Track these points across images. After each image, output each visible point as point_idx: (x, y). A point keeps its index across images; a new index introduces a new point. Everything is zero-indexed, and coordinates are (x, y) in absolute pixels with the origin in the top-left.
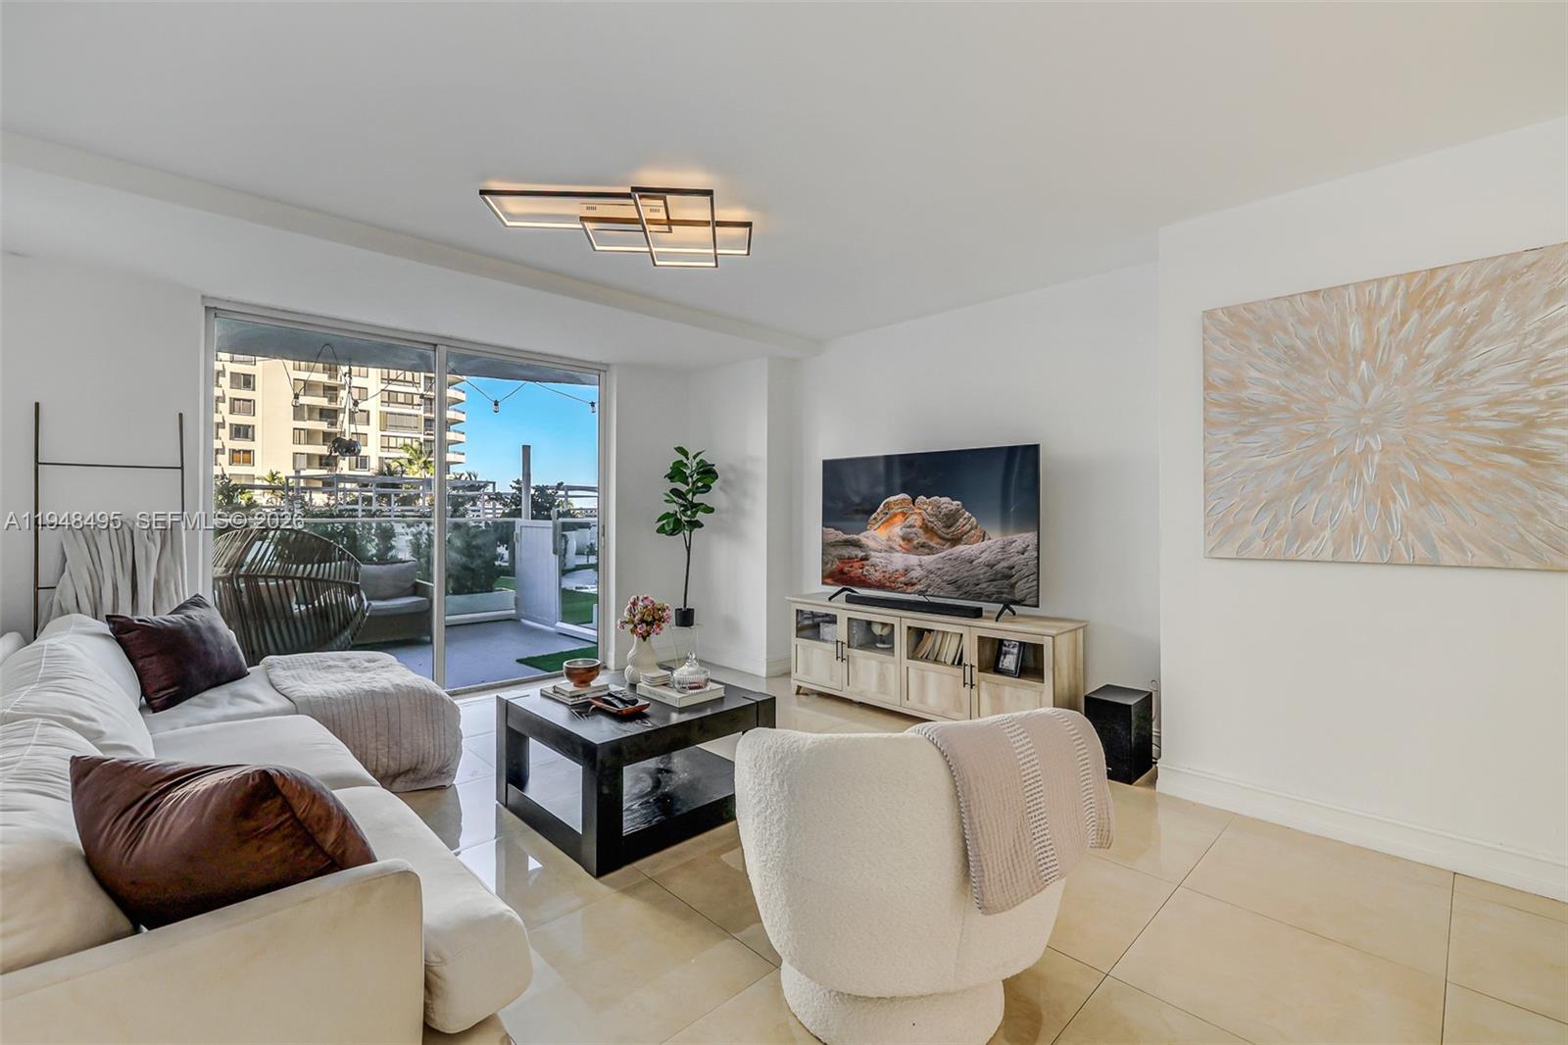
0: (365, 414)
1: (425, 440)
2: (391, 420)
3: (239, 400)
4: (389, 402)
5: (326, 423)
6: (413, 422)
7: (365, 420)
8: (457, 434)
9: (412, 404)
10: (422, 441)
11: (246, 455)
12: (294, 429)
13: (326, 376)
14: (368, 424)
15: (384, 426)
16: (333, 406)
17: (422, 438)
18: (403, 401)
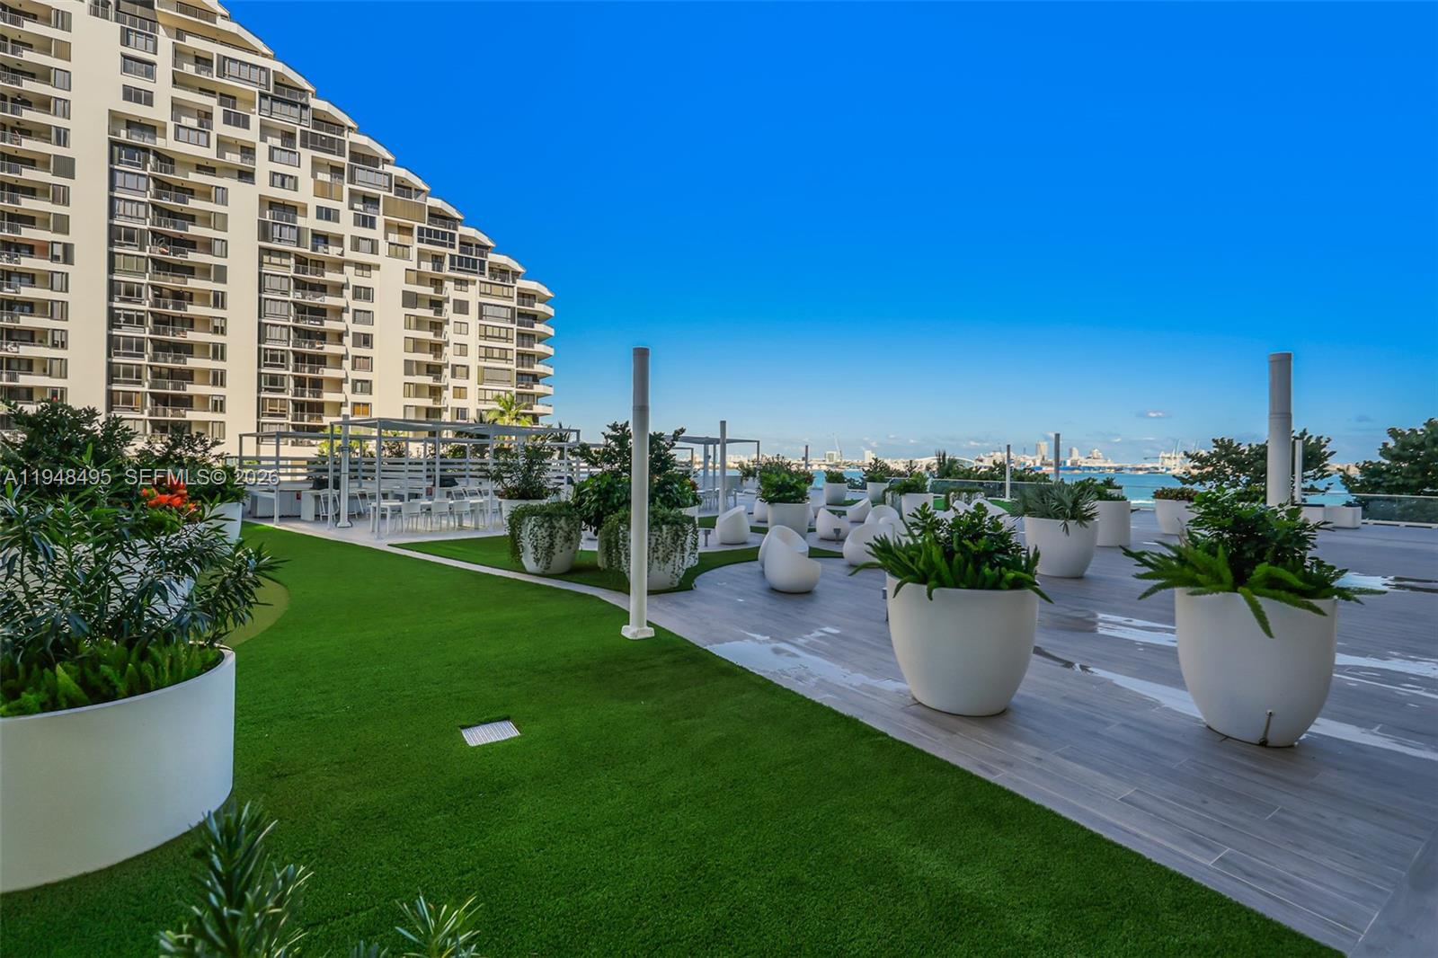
0: (465, 369)
1: (517, 394)
2: (488, 374)
3: (360, 357)
4: (486, 357)
5: (432, 378)
6: (506, 376)
7: (465, 375)
8: (547, 387)
9: (506, 359)
10: (514, 393)
11: (365, 408)
12: (405, 383)
13: (432, 333)
14: (468, 378)
15: (481, 380)
16: (438, 361)
17: (515, 390)
18: (498, 356)
